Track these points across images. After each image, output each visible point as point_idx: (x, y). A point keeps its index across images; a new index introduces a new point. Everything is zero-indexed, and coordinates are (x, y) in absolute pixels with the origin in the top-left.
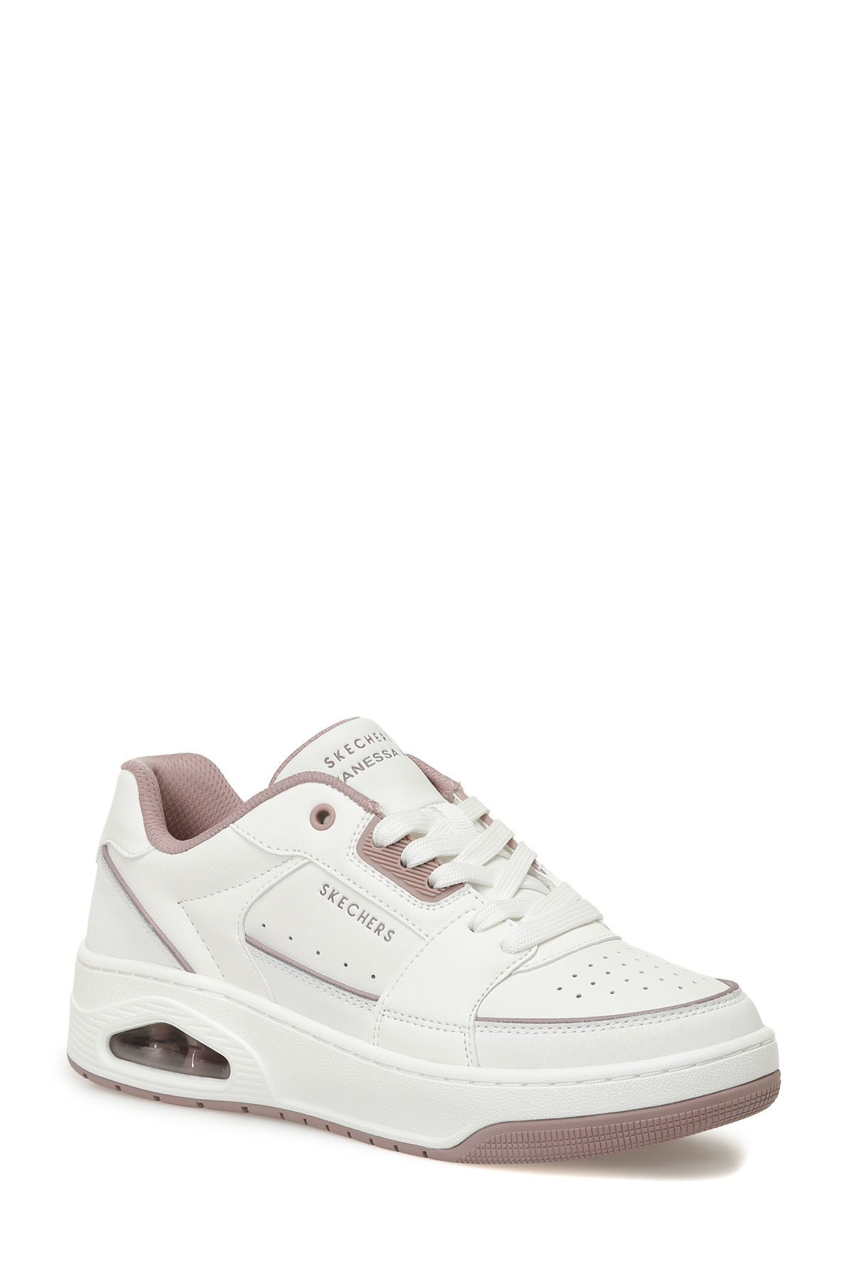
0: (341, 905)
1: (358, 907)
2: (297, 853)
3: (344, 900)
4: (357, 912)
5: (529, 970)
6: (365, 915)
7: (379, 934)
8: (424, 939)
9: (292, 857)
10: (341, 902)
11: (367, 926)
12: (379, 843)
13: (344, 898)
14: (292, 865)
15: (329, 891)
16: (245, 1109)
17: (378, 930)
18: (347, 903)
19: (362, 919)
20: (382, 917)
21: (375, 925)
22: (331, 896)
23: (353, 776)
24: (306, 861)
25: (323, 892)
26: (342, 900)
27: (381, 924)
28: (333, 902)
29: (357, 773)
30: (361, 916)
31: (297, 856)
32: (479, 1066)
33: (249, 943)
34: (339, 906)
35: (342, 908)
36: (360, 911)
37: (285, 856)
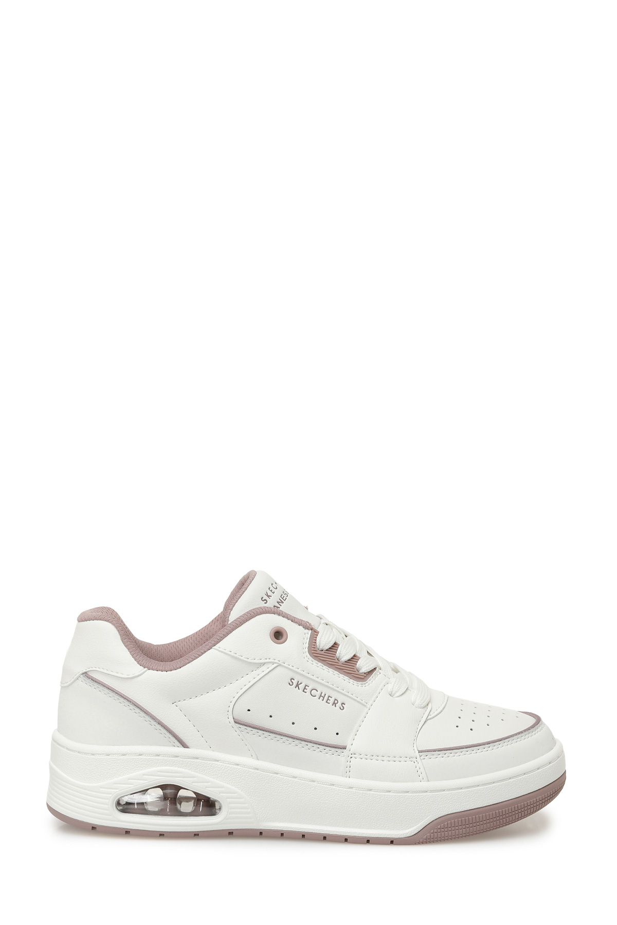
0: (305, 690)
1: (317, 691)
2: (268, 660)
3: (307, 687)
4: (318, 694)
5: (433, 717)
6: (323, 695)
7: (335, 706)
8: (365, 706)
9: (264, 664)
10: (305, 688)
11: (327, 702)
12: (321, 648)
13: (306, 686)
14: (265, 669)
15: (295, 682)
16: (230, 834)
17: (334, 704)
18: (308, 689)
19: (321, 698)
20: (335, 695)
21: (332, 700)
22: (297, 685)
23: (279, 608)
24: (275, 665)
25: (291, 683)
26: (305, 687)
27: (335, 700)
28: (299, 689)
29: (281, 605)
30: (321, 696)
31: (267, 663)
32: (428, 781)
33: (237, 723)
34: (303, 691)
35: (306, 692)
36: (319, 693)
37: (259, 663)
